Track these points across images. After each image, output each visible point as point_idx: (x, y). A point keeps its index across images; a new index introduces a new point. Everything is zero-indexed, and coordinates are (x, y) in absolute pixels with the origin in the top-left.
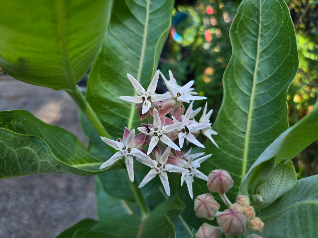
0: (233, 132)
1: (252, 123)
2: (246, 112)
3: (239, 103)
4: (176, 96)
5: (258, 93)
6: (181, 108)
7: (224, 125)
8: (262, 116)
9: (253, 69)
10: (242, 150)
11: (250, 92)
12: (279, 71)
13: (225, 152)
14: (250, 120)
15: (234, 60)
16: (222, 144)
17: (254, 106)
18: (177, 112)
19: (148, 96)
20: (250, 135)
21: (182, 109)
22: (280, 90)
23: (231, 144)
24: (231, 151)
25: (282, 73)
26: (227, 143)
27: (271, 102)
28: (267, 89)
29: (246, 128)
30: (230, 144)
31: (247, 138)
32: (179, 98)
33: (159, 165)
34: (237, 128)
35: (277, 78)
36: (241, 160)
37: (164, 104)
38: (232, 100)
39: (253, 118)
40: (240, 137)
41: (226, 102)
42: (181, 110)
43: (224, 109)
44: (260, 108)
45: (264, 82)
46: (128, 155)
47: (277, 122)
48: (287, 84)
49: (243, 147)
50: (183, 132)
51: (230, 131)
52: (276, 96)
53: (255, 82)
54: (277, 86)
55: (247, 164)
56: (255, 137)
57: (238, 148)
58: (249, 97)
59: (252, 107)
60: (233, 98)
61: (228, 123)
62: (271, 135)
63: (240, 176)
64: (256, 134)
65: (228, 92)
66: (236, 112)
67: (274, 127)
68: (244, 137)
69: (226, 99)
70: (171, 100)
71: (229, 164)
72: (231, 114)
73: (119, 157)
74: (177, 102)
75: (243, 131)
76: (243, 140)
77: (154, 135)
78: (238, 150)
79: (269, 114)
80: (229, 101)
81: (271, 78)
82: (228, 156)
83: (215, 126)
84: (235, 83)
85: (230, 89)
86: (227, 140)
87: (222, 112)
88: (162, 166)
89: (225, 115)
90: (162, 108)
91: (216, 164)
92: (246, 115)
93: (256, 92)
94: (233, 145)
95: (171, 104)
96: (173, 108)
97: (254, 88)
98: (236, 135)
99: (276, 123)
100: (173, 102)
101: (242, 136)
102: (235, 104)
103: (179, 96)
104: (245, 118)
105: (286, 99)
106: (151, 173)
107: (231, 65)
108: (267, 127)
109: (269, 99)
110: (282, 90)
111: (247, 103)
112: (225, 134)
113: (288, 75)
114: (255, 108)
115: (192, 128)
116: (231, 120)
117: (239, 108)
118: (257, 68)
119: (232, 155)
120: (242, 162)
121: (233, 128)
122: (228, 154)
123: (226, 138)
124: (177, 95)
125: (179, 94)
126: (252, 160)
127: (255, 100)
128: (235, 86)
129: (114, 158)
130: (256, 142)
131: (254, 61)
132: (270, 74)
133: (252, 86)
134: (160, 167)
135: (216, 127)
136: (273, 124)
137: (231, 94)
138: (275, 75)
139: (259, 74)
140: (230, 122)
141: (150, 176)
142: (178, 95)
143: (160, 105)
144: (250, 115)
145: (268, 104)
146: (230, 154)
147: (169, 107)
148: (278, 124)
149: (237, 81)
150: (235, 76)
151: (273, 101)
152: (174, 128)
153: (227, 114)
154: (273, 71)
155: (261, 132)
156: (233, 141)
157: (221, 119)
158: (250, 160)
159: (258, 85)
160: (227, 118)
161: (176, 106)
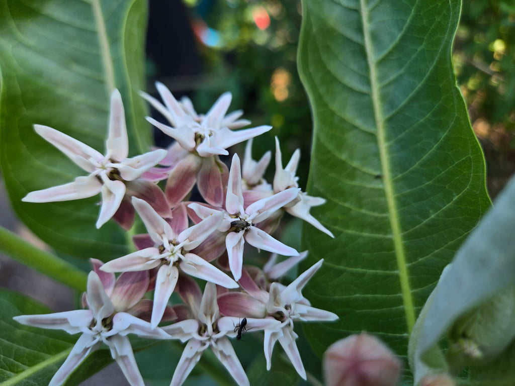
0: (356, 183)
1: (391, 150)
2: (371, 130)
3: (350, 115)
4: (192, 144)
5: (386, 82)
6: (218, 169)
7: (332, 175)
8: (407, 131)
9: (360, 29)
10: (384, 215)
11: (368, 83)
12: (417, 17)
13: (351, 232)
14: (384, 146)
15: (312, 20)
16: (339, 217)
17: (385, 111)
18: (211, 180)
19: (109, 170)
20: (393, 177)
21: (221, 171)
22: (432, 59)
23: (358, 210)
24: (363, 224)
25: (424, 21)
26: (349, 210)
27: (418, 93)
28: (400, 67)
29: (379, 166)
30: (355, 210)
31: (388, 186)
32: (202, 149)
33: (202, 330)
34: (360, 171)
35: (416, 36)
36: (389, 236)
37: (171, 172)
38: (333, 113)
39: (388, 139)
40: (373, 189)
41: (323, 120)
42: (220, 173)
43: (322, 139)
44: (398, 113)
45: (391, 53)
46: (109, 338)
47: (443, 135)
48: (444, 43)
49: (384, 209)
50: (237, 231)
51: (349, 182)
52: (427, 76)
53: (373, 58)
54: (422, 52)
55: (404, 242)
56: (404, 179)
57: (376, 214)
58: (368, 95)
59: (380, 116)
60: (335, 107)
61: (339, 166)
62: (437, 166)
63: (396, 272)
64: (405, 173)
65: (319, 99)
66: (350, 137)
67: (440, 148)
68: (380, 186)
69: (320, 114)
70: (184, 157)
71: (365, 254)
72: (341, 145)
73: (89, 348)
74: (202, 158)
75: (377, 173)
76: (382, 193)
77: (161, 265)
78: (376, 218)
79: (422, 120)
80: (329, 117)
81: (404, 39)
82: (359, 237)
83: (312, 184)
84: (328, 73)
85: (322, 90)
86: (347, 205)
87: (320, 145)
88: (210, 328)
89: (329, 152)
90: (171, 184)
91: (338, 264)
92: (373, 137)
93: (380, 79)
94: (363, 211)
95: (189, 167)
96: (196, 177)
97: (374, 74)
98: (365, 188)
99: (443, 137)
100: (191, 162)
101: (376, 185)
102: (343, 120)
103: (202, 141)
104: (372, 145)
105: (453, 75)
106: (187, 353)
107: (308, 33)
108: (424, 151)
109: (413, 88)
110: (437, 58)
111: (368, 110)
112: (341, 193)
113: (439, 22)
114: (388, 116)
115: (257, 214)
116: (343, 157)
117: (354, 127)
118: (367, 26)
119: (366, 234)
120: (391, 242)
121: (353, 174)
122: (358, 233)
123: (345, 201)
124: (196, 140)
125: (199, 138)
126: (411, 230)
127: (384, 98)
128: (331, 79)
129: (76, 355)
130: (409, 191)
131: (357, 11)
132: (400, 30)
133: (367, 68)
134: (206, 333)
135: (316, 186)
136: (436, 141)
137: (327, 99)
138: (411, 29)
139: (375, 37)
140: (342, 162)
141: (189, 360)
142: (199, 140)
143: (158, 180)
144: (381, 134)
145: (412, 100)
146: (362, 232)
147: (186, 176)
148: (447, 139)
149: (333, 67)
150: (325, 58)
151: (421, 90)
152: (206, 230)
153: (330, 147)
154: (404, 22)
155: (415, 166)
156: (360, 203)
157: (322, 162)
158: (408, 231)
159: (381, 63)
160: (334, 156)
161: (202, 170)
